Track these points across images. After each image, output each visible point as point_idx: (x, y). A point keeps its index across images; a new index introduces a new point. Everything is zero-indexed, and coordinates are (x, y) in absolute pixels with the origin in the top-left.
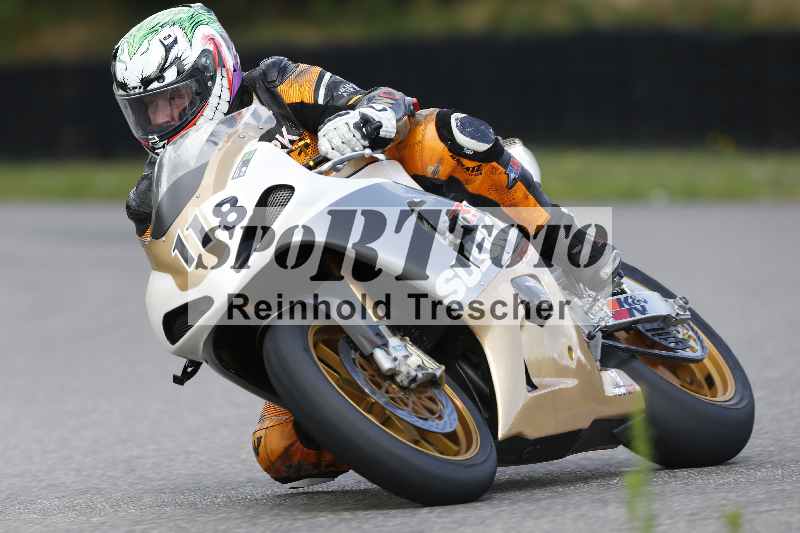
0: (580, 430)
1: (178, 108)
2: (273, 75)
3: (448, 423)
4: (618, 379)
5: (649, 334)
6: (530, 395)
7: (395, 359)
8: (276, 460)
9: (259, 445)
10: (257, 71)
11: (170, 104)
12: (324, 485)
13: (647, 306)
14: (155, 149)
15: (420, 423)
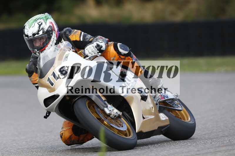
0: (155, 130)
1: (42, 42)
2: (68, 33)
3: (124, 128)
4: (163, 116)
5: (169, 103)
6: (144, 120)
7: (110, 111)
8: (67, 139)
9: (62, 135)
10: (63, 32)
11: (40, 41)
12: (79, 146)
13: (168, 96)
14: (36, 53)
15: (118, 128)
